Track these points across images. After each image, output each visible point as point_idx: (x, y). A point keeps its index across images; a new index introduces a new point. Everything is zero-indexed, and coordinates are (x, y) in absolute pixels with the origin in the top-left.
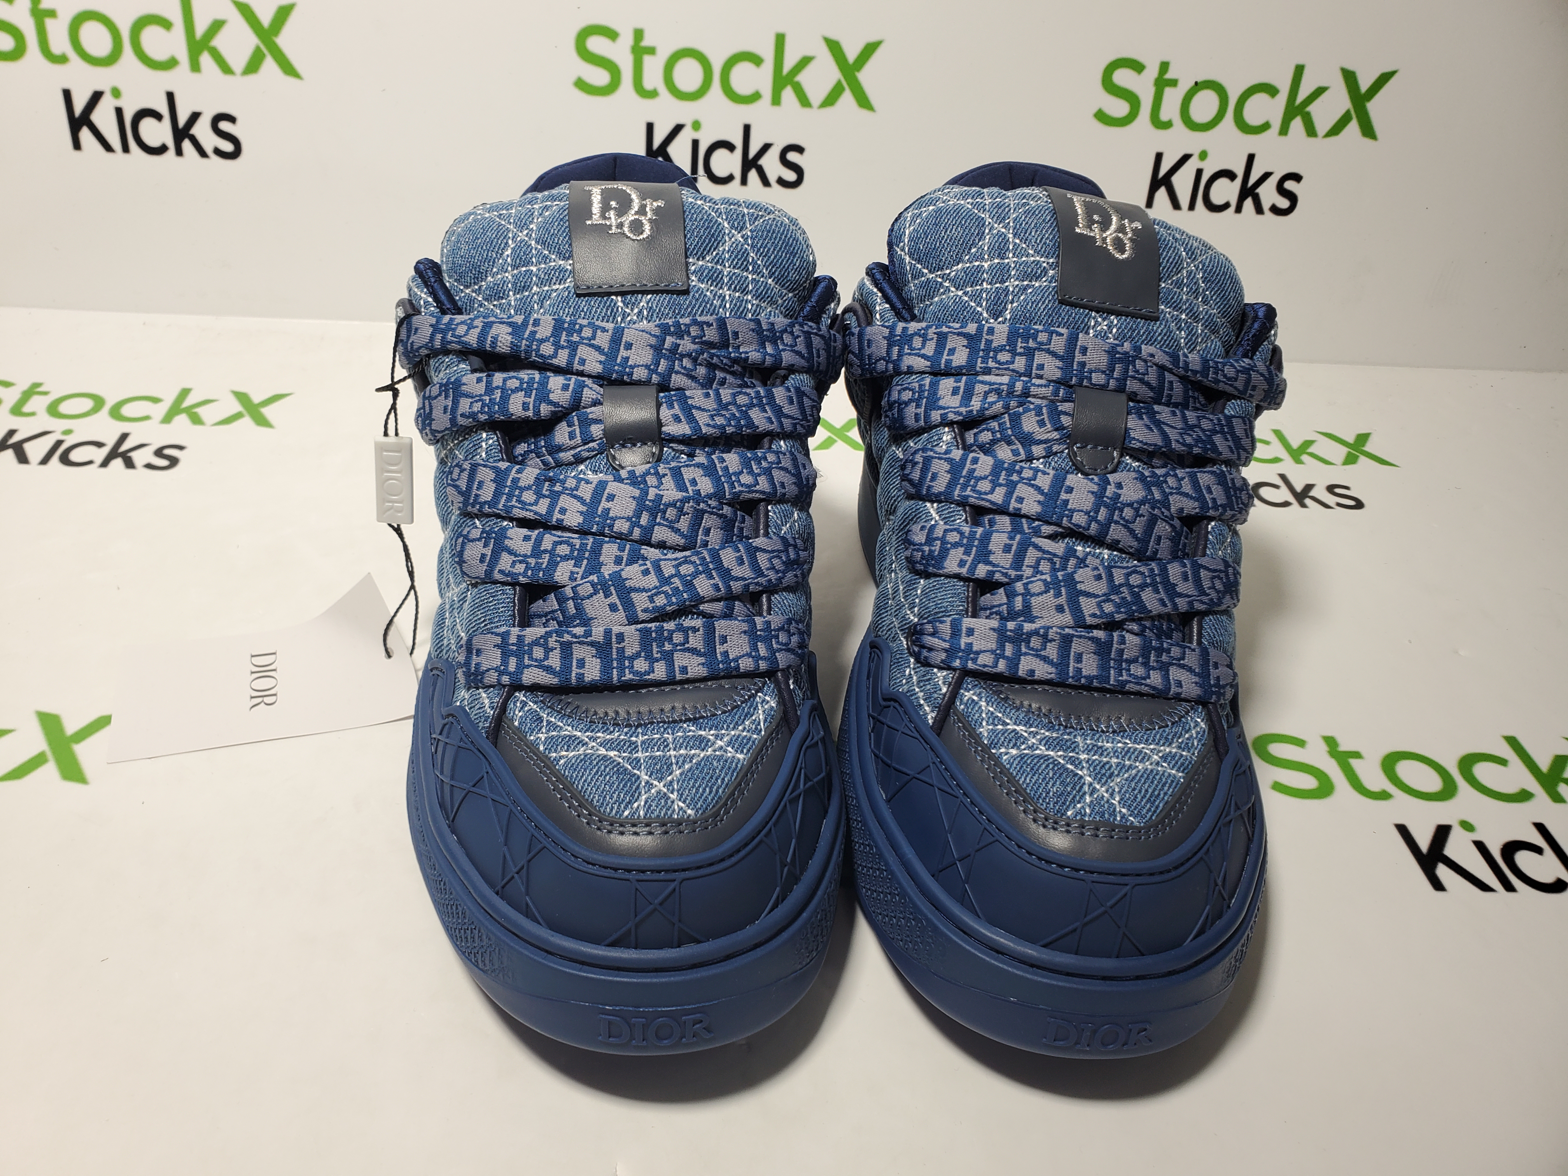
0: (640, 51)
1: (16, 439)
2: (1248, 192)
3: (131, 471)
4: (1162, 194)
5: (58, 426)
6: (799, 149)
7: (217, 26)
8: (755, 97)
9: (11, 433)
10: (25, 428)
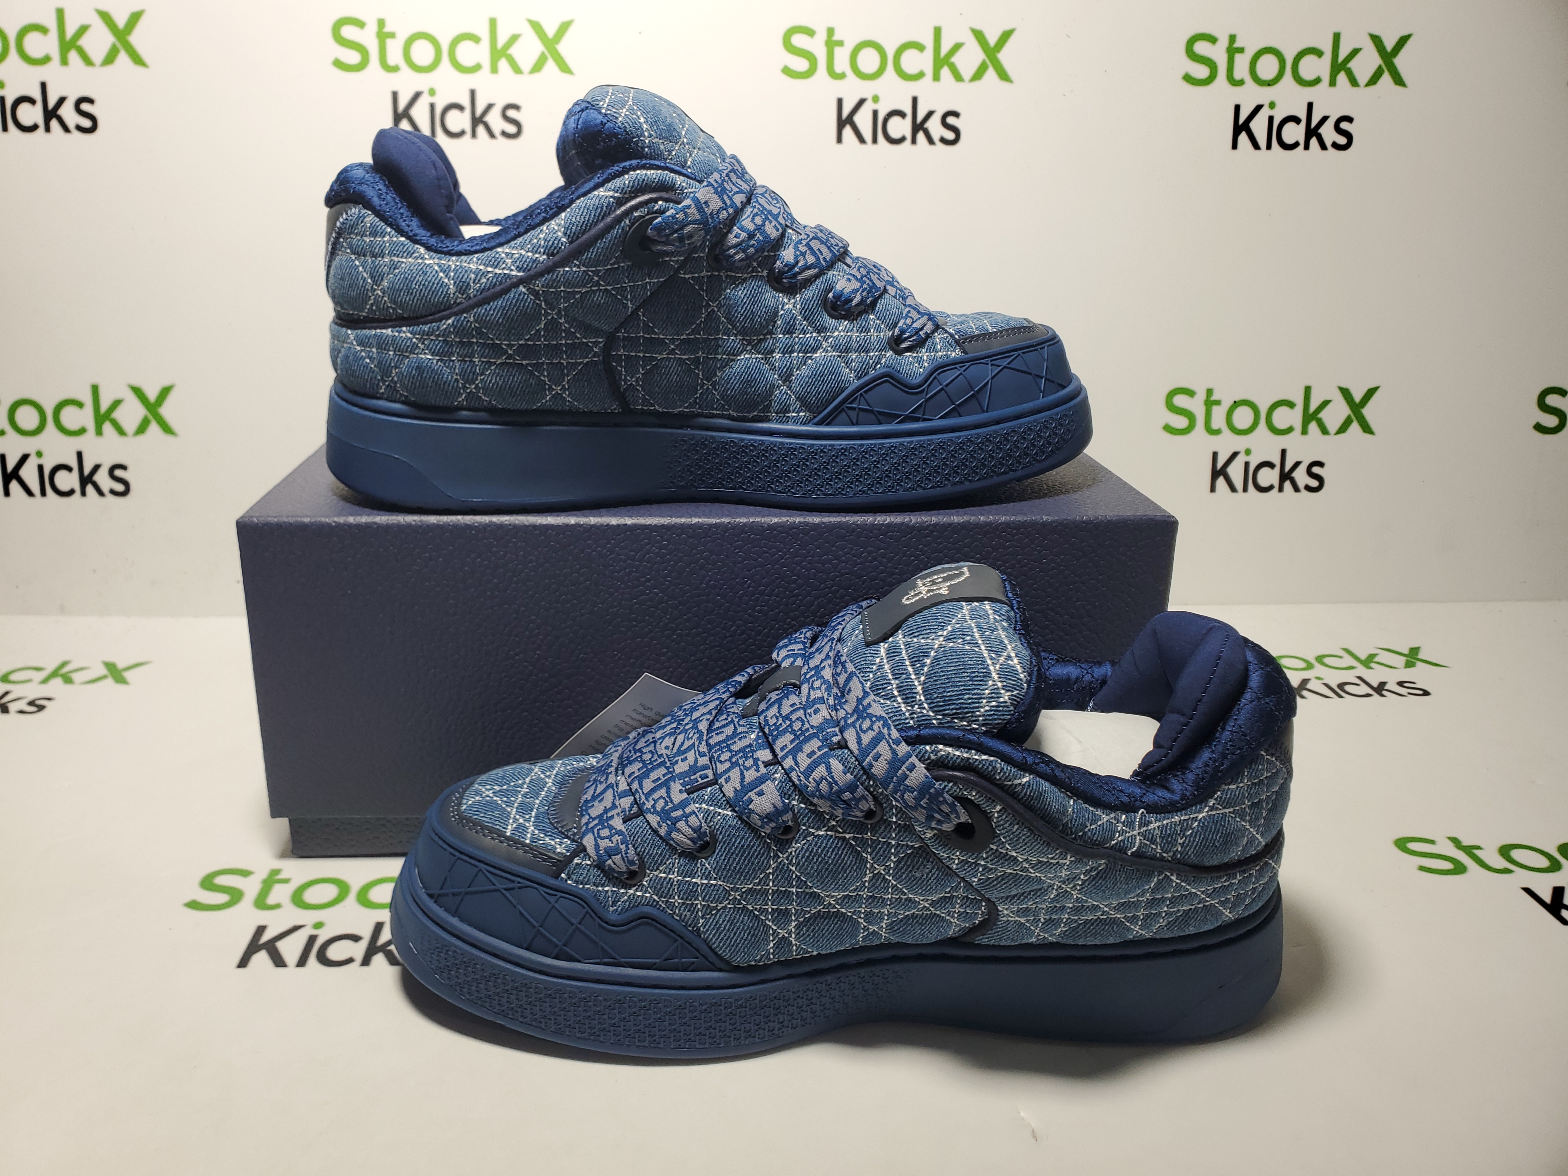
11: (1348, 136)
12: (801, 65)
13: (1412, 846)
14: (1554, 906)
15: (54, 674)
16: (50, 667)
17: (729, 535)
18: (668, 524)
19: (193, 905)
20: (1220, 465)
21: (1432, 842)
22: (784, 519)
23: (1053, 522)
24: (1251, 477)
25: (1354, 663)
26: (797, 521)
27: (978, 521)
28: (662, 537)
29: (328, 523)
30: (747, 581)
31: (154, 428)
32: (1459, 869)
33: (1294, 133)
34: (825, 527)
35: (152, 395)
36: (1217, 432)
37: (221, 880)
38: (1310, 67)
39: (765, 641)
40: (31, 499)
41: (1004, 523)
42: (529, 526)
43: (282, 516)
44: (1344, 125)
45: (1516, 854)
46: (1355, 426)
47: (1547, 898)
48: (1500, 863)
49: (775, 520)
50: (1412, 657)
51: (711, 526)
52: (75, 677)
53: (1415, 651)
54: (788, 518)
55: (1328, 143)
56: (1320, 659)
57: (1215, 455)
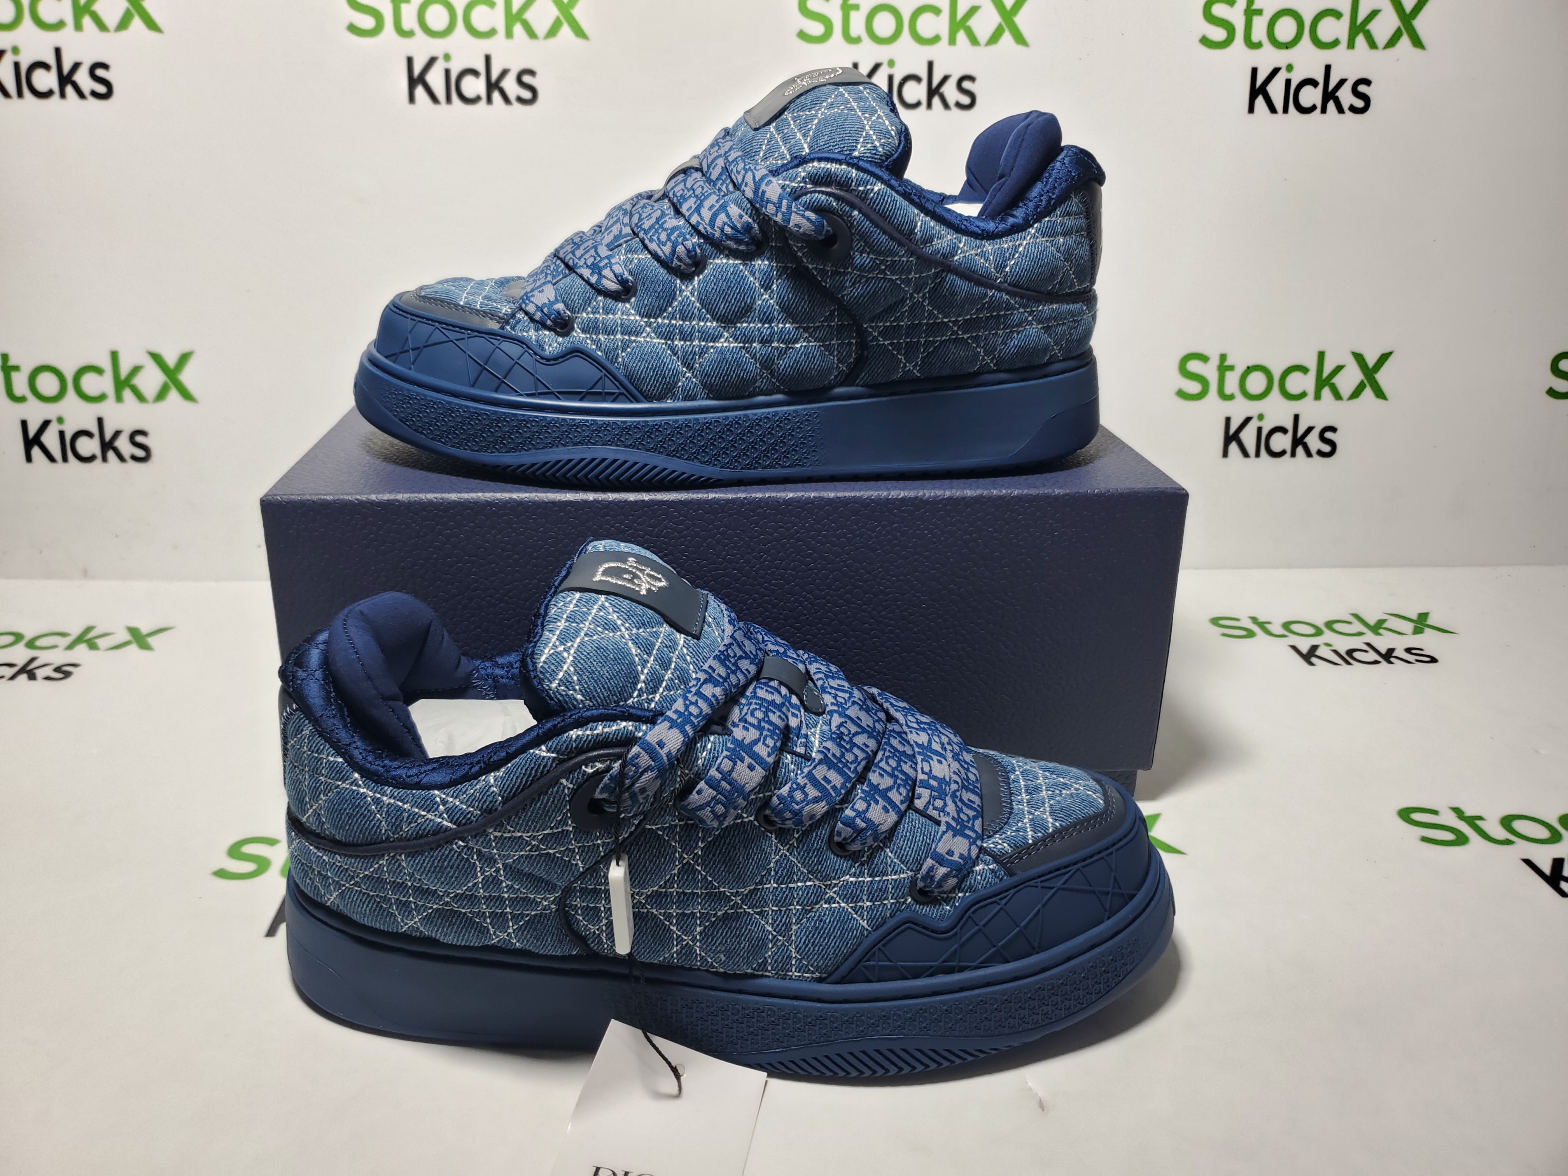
4: (1233, 446)
11: (1366, 99)
12: (817, 29)
13: (1416, 816)
14: (1554, 878)
15: (79, 640)
16: (75, 631)
17: (745, 510)
18: (685, 499)
19: (221, 874)
20: (1232, 430)
21: (1435, 812)
22: (799, 494)
23: (1065, 495)
24: (1264, 442)
25: (1363, 629)
26: (812, 496)
27: (990, 494)
28: (679, 513)
29: (350, 501)
30: (763, 556)
31: (174, 395)
32: (1461, 840)
33: (1311, 96)
34: (840, 502)
35: (171, 360)
36: (1231, 397)
37: (248, 849)
38: (1328, 29)
39: (781, 614)
40: (53, 465)
41: (1017, 497)
42: (548, 502)
43: (304, 495)
44: (1362, 88)
45: (1518, 825)
46: (1368, 392)
47: (1547, 869)
48: (1500, 833)
49: (791, 495)
50: (1421, 623)
51: (727, 501)
52: (101, 642)
53: (1423, 616)
54: (803, 493)
55: (1346, 107)
56: (1329, 625)
57: (1228, 420)
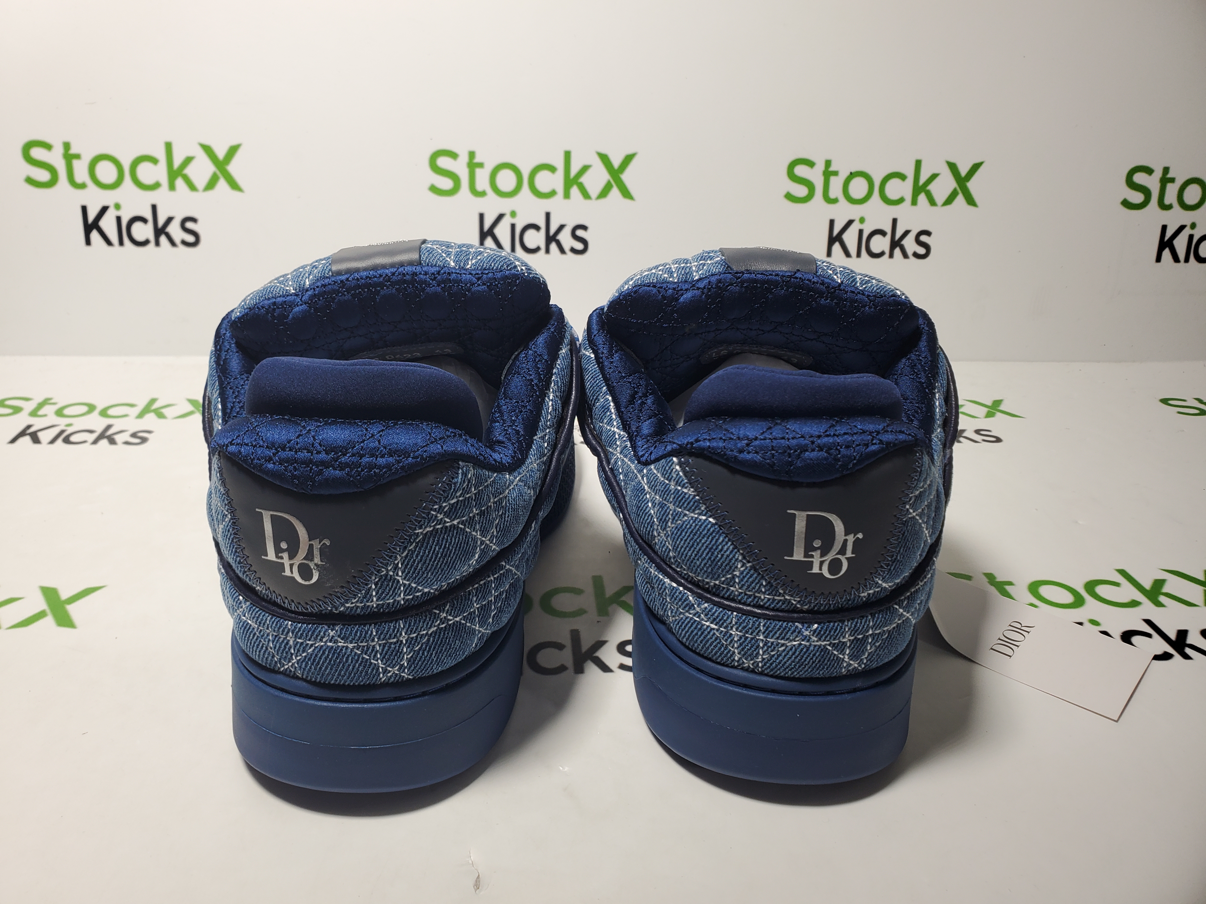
0: (473, 165)
1: (32, 430)
2: (896, 244)
3: (113, 447)
4: (837, 247)
5: (62, 422)
6: (584, 228)
7: (188, 160)
8: (553, 193)
9: (29, 427)
10: (37, 424)
